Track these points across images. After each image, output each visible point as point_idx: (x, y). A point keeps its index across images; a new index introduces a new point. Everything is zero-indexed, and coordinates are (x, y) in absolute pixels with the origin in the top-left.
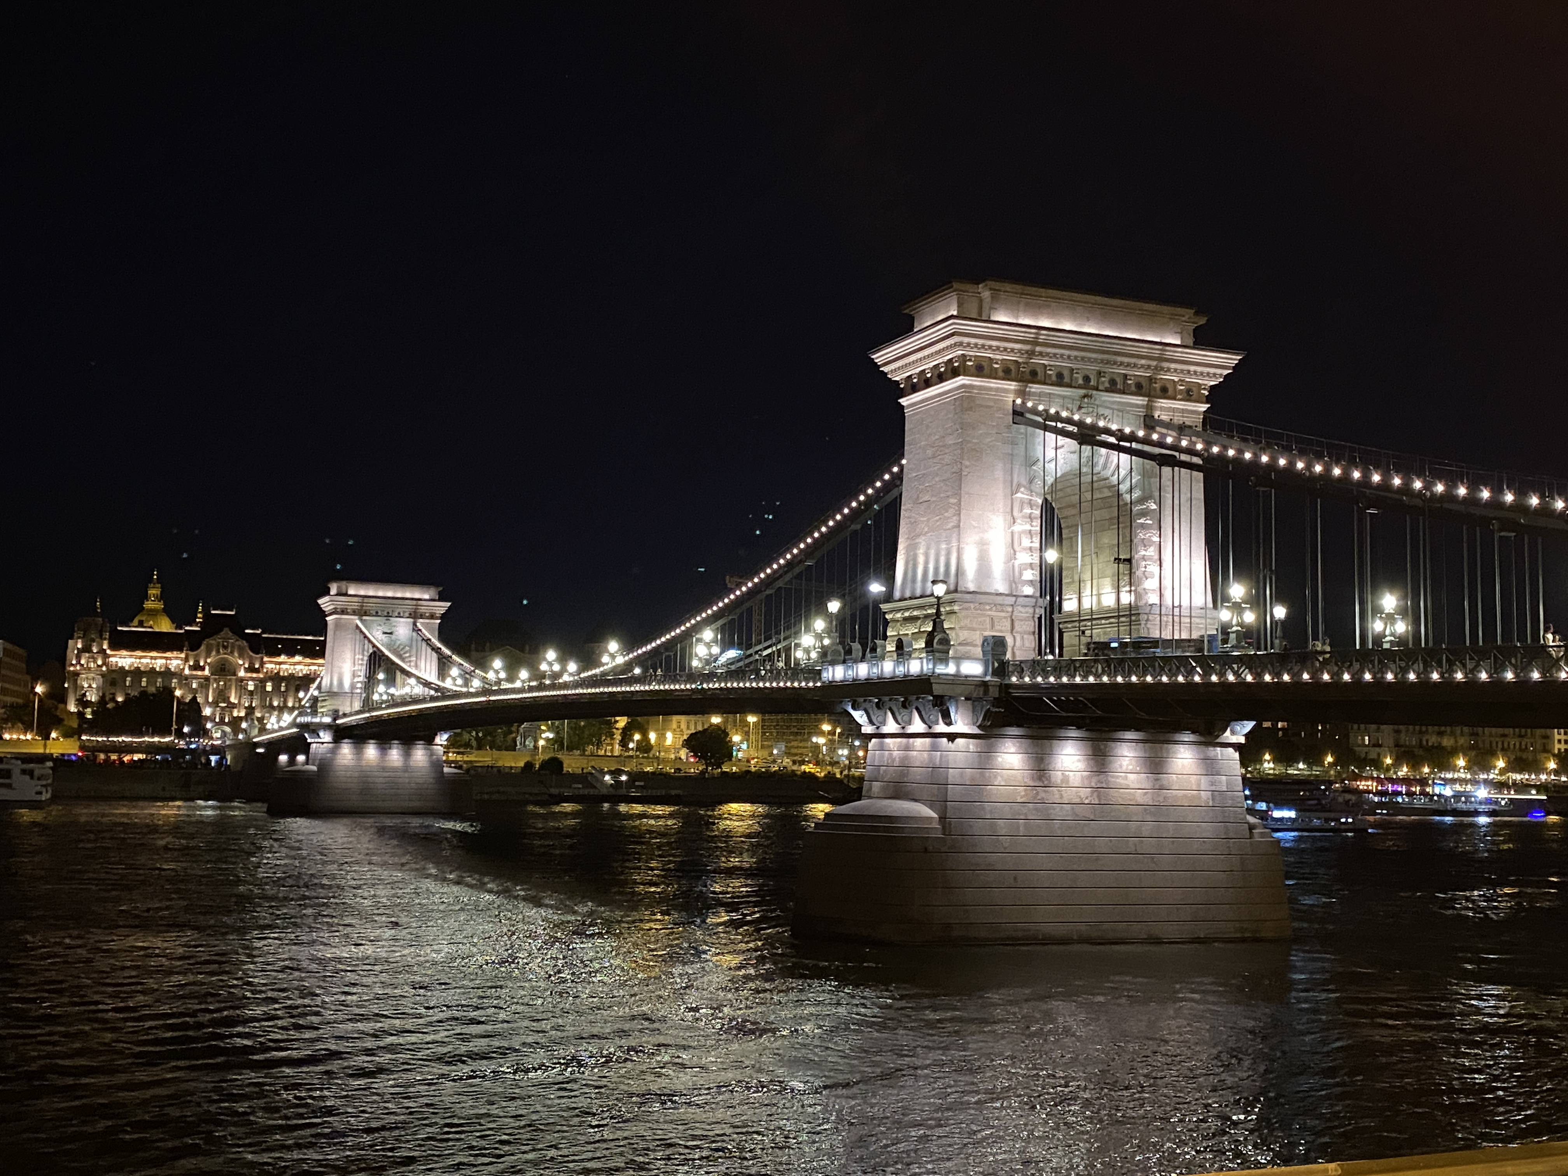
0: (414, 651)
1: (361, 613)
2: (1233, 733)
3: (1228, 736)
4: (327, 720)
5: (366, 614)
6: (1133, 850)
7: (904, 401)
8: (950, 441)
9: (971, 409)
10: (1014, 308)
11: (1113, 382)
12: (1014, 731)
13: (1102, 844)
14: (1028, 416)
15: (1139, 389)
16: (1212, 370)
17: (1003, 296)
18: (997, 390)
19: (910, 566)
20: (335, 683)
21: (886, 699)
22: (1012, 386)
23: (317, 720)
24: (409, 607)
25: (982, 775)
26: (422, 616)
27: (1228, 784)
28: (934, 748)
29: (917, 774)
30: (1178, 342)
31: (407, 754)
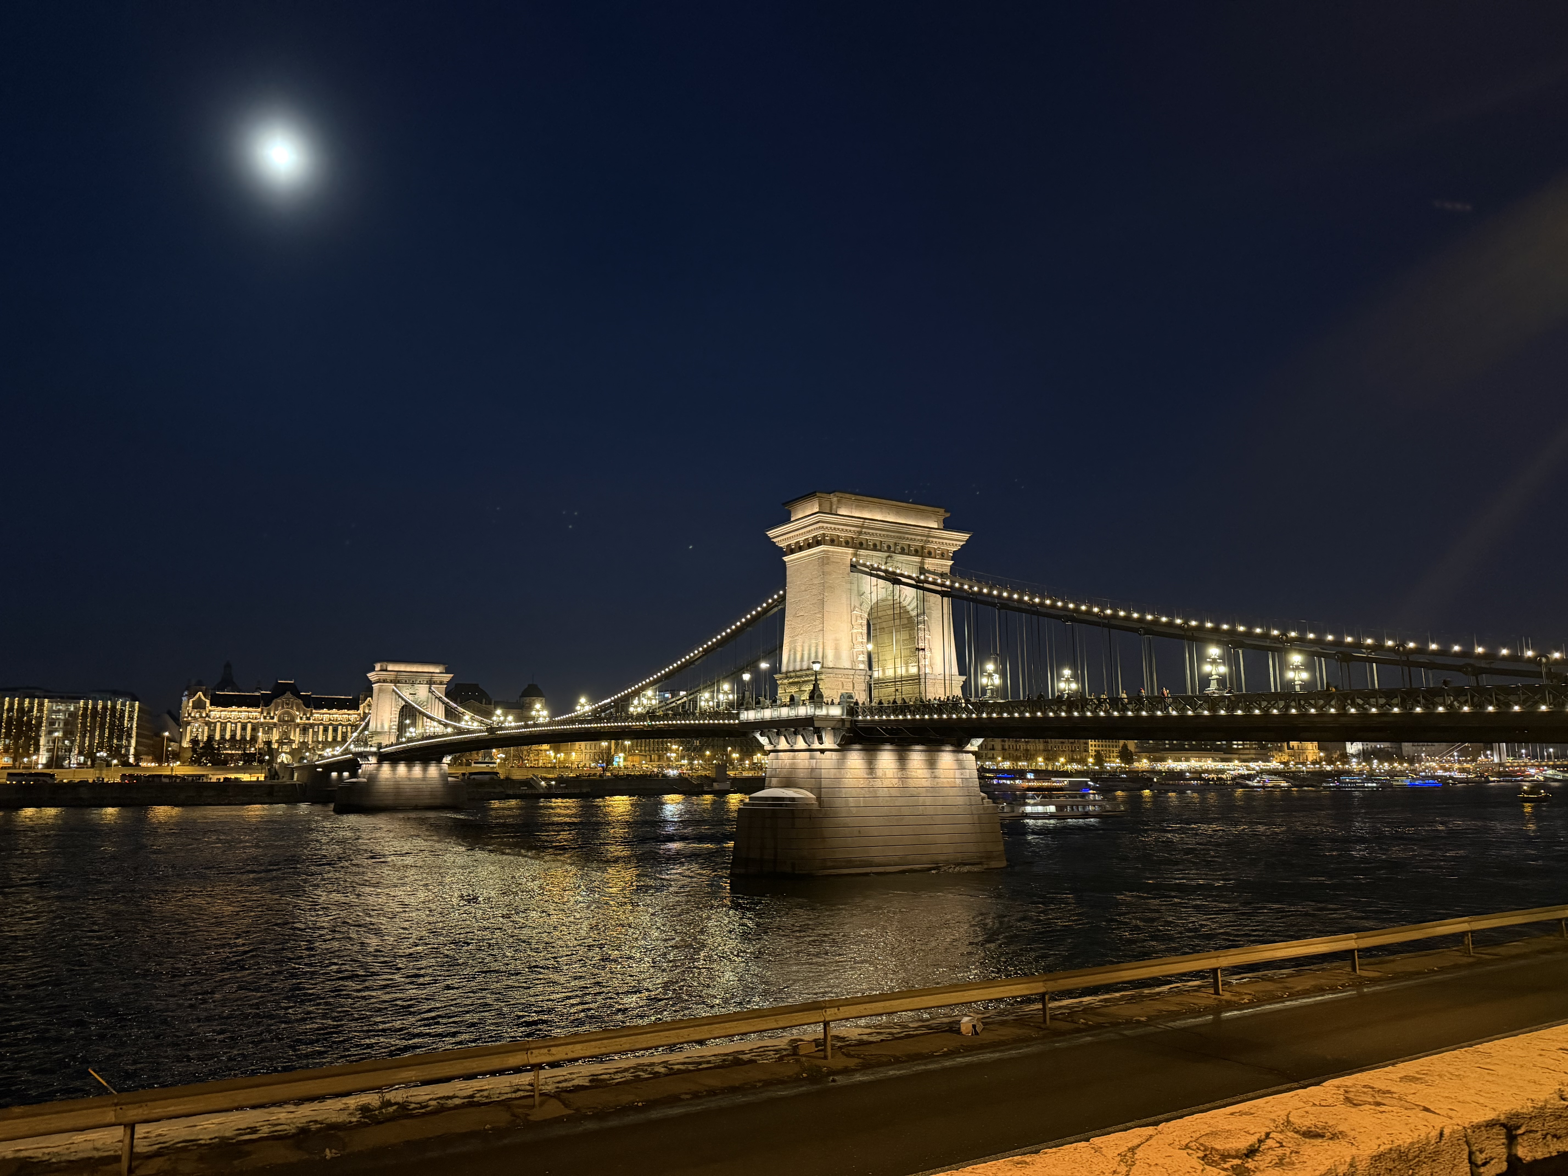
0: (429, 706)
1: (396, 682)
2: (972, 745)
3: (969, 747)
4: (374, 749)
5: (399, 682)
6: (921, 813)
7: (786, 559)
8: (816, 581)
9: (828, 564)
10: (850, 507)
11: (903, 549)
12: (857, 747)
13: (905, 811)
14: (859, 567)
15: (916, 553)
16: (955, 542)
17: (844, 501)
18: (842, 553)
19: (792, 652)
20: (379, 726)
21: (783, 730)
22: (850, 551)
23: (368, 749)
24: (426, 678)
25: (840, 773)
26: (434, 683)
27: (970, 773)
28: (812, 758)
29: (801, 774)
30: (936, 527)
31: (425, 770)
